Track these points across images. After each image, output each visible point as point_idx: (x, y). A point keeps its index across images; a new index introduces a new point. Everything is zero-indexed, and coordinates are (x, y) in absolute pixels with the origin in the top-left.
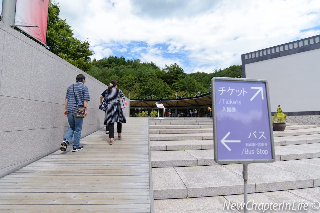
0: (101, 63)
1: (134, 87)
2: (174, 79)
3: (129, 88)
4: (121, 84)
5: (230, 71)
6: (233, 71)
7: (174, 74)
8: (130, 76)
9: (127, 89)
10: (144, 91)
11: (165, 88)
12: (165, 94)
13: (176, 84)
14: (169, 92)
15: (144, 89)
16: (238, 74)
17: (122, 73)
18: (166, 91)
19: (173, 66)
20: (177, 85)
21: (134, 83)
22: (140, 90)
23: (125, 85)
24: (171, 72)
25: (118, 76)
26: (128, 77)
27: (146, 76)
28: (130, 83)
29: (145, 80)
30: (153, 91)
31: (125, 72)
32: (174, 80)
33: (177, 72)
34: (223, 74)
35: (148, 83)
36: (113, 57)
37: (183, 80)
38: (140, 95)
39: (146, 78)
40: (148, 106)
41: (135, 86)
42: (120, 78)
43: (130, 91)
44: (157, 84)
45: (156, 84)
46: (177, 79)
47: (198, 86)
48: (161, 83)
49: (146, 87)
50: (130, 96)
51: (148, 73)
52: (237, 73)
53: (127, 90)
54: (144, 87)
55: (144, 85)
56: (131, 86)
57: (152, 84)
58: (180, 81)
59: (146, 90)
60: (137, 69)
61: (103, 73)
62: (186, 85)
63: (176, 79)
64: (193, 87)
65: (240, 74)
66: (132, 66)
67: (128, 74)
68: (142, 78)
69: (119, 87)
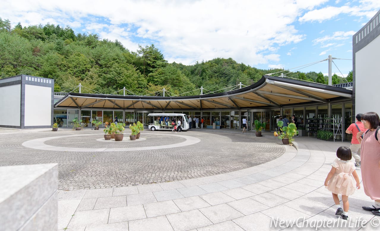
0: (30, 32)
1: (89, 75)
2: (150, 66)
3: (80, 76)
4: (66, 68)
5: (214, 64)
6: (218, 64)
7: (151, 60)
8: (82, 57)
9: (76, 77)
10: (105, 81)
11: (139, 79)
12: (139, 88)
13: (154, 74)
14: (144, 85)
15: (104, 79)
16: (224, 69)
17: (68, 51)
18: (139, 84)
19: (150, 48)
20: (156, 77)
21: (88, 69)
22: (99, 80)
23: (74, 69)
24: (146, 57)
25: (62, 54)
26: (79, 57)
27: (108, 59)
28: (82, 68)
29: (108, 65)
30: (120, 82)
31: (73, 50)
32: (151, 69)
33: (155, 57)
34: (206, 67)
35: (112, 69)
36: (53, 26)
37: (164, 69)
38: (99, 86)
39: (108, 62)
40: (116, 107)
41: (90, 72)
42: (65, 59)
43: (82, 79)
44: (128, 72)
45: (126, 71)
46: (156, 67)
47: (183, 80)
48: (132, 72)
49: (108, 76)
50: (81, 89)
51: (113, 55)
52: (222, 68)
53: (76, 79)
54: (105, 75)
55: (106, 72)
56: (83, 72)
57: (118, 71)
58: (160, 70)
59: (109, 80)
60: (93, 48)
61: (33, 47)
62: (168, 77)
63: (154, 67)
64: (177, 79)
65: (225, 69)
66: (86, 43)
67: (79, 53)
68: (102, 62)
69: (63, 72)
